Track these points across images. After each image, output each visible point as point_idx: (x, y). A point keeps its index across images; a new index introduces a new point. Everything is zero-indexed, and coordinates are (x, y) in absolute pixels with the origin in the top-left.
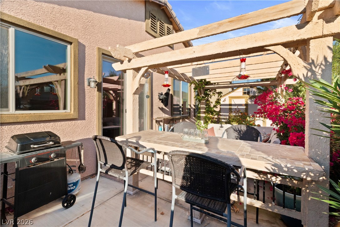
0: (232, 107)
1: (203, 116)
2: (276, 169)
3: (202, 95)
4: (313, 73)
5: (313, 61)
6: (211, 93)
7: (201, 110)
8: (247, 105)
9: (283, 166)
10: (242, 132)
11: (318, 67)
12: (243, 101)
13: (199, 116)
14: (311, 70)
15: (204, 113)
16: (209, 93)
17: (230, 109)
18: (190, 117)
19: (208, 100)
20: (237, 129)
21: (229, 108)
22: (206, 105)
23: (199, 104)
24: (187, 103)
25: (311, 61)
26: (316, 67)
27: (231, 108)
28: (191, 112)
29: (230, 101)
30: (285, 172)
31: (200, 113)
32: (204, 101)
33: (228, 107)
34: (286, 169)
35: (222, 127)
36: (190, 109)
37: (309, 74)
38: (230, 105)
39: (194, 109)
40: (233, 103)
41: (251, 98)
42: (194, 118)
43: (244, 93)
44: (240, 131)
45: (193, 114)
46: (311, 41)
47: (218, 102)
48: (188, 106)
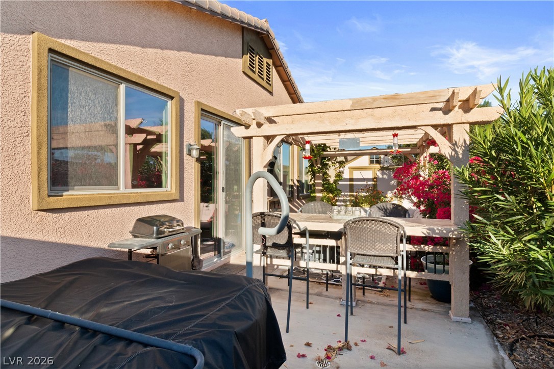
0: (354, 183)
1: (318, 197)
2: (430, 232)
3: (318, 165)
4: (456, 152)
5: (456, 142)
6: (330, 163)
7: (317, 188)
8: (375, 179)
9: (436, 229)
10: (388, 211)
11: (460, 148)
12: (369, 174)
13: (313, 196)
14: (454, 150)
15: (321, 191)
16: (327, 162)
17: (351, 186)
18: (293, 199)
19: (325, 173)
20: (383, 208)
21: (350, 184)
22: (323, 181)
23: (312, 178)
24: (287, 177)
25: (454, 142)
26: (458, 148)
27: (353, 184)
28: (294, 191)
29: (351, 173)
30: (437, 234)
31: (314, 192)
32: (321, 175)
33: (348, 183)
34: (437, 231)
36: (291, 187)
37: (453, 153)
38: (351, 180)
39: (298, 186)
40: (355, 177)
41: (382, 169)
42: (297, 200)
43: (372, 162)
44: (386, 210)
45: (296, 194)
46: (454, 125)
47: (339, 175)
48: (289, 182)
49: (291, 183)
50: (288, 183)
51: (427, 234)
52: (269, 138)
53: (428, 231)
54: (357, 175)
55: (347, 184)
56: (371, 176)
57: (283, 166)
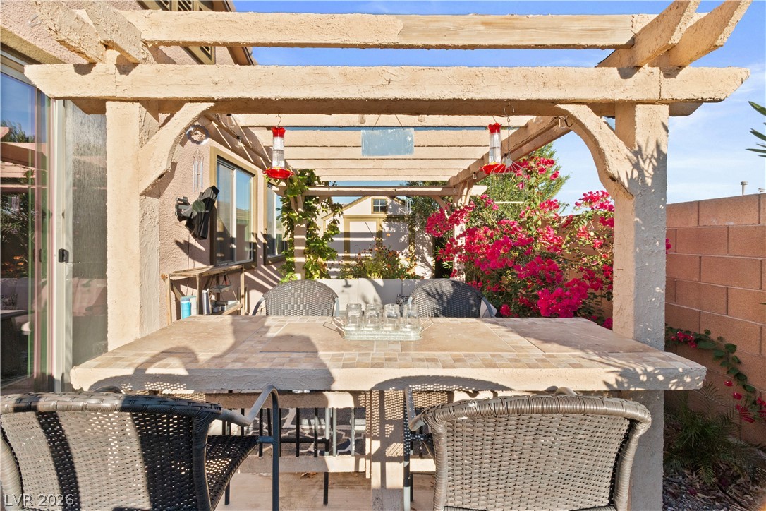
0: (351, 239)
1: (299, 263)
2: (625, 380)
3: (300, 210)
4: (641, 171)
5: (640, 147)
6: (318, 206)
7: (296, 248)
8: (380, 234)
9: (640, 372)
10: (445, 298)
11: (648, 161)
12: (373, 227)
13: (289, 262)
15: (304, 253)
16: (314, 205)
17: (347, 243)
18: (256, 266)
19: (310, 224)
21: (345, 241)
22: (308, 236)
23: (288, 231)
24: (246, 228)
25: (637, 149)
26: (644, 161)
27: (349, 241)
28: (258, 253)
29: (347, 225)
30: (641, 384)
31: (292, 254)
32: (304, 225)
33: (343, 239)
34: (643, 378)
35: (347, 286)
36: (254, 245)
37: (636, 174)
38: (347, 234)
39: (264, 244)
40: (352, 230)
41: (389, 219)
42: (263, 266)
43: (375, 209)
44: (441, 296)
45: (261, 257)
46: (638, 106)
47: (333, 227)
48: (249, 237)
49: (253, 240)
50: (246, 240)
51: (615, 386)
52: (162, 107)
53: (620, 379)
54: (355, 227)
55: (341, 241)
56: (374, 230)
57: (237, 210)
